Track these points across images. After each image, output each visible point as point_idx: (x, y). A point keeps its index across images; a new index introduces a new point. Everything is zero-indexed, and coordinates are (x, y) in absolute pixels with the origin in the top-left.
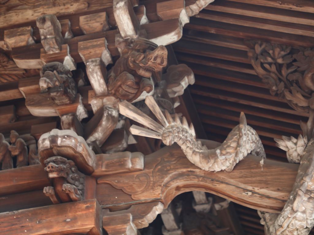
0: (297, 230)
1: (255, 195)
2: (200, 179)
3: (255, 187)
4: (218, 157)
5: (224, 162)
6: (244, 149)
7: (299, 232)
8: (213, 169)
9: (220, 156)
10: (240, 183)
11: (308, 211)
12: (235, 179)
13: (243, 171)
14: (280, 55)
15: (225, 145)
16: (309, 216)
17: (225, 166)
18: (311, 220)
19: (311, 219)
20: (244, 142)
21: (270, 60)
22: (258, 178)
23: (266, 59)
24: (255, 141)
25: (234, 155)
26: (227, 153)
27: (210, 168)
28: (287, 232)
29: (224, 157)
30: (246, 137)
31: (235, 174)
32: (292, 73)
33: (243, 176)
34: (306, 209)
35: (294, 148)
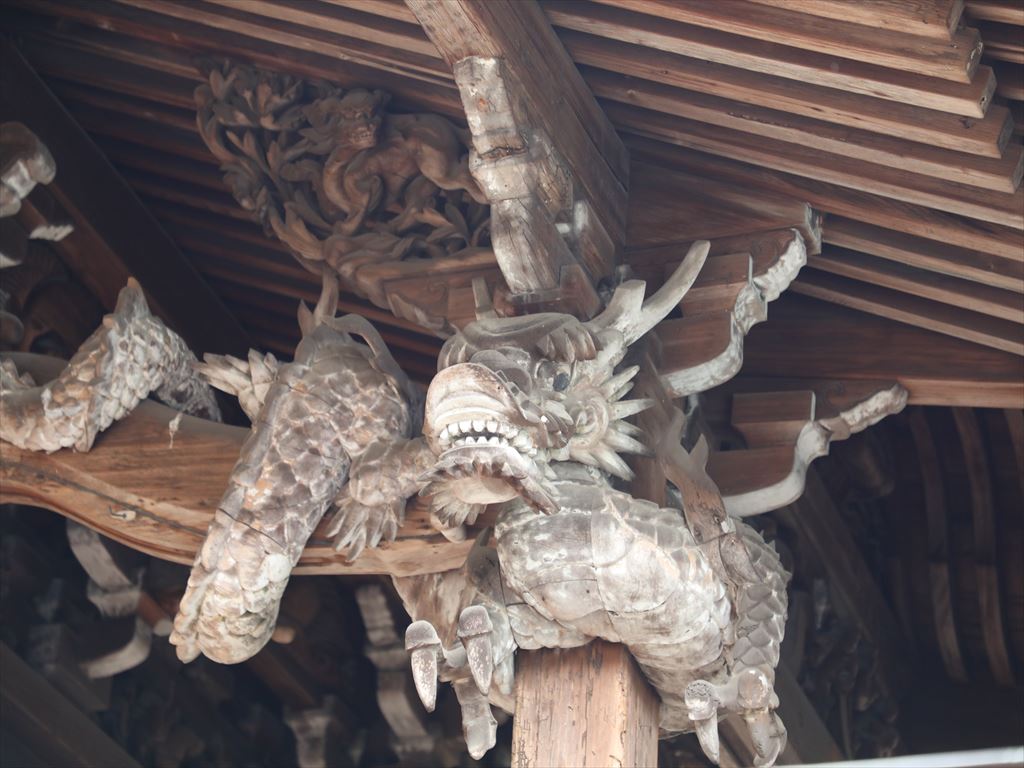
0: (224, 619)
1: (144, 518)
2: (10, 473)
3: (146, 496)
4: (44, 412)
5: (62, 424)
6: (118, 387)
7: (228, 626)
8: (36, 444)
9: (49, 407)
10: (108, 486)
11: (242, 571)
12: (97, 474)
13: (121, 449)
14: (271, 107)
15: (64, 376)
16: (246, 583)
17: (69, 437)
18: (254, 592)
19: (254, 588)
20: (118, 369)
21: (241, 119)
22: (157, 471)
23: (233, 118)
24: (162, 364)
25: (85, 405)
26: (68, 400)
27: (27, 441)
28: (201, 624)
29: (58, 412)
30: (125, 353)
31: (101, 457)
32: (293, 161)
33: (118, 465)
34: (237, 562)
35: (246, 387)
